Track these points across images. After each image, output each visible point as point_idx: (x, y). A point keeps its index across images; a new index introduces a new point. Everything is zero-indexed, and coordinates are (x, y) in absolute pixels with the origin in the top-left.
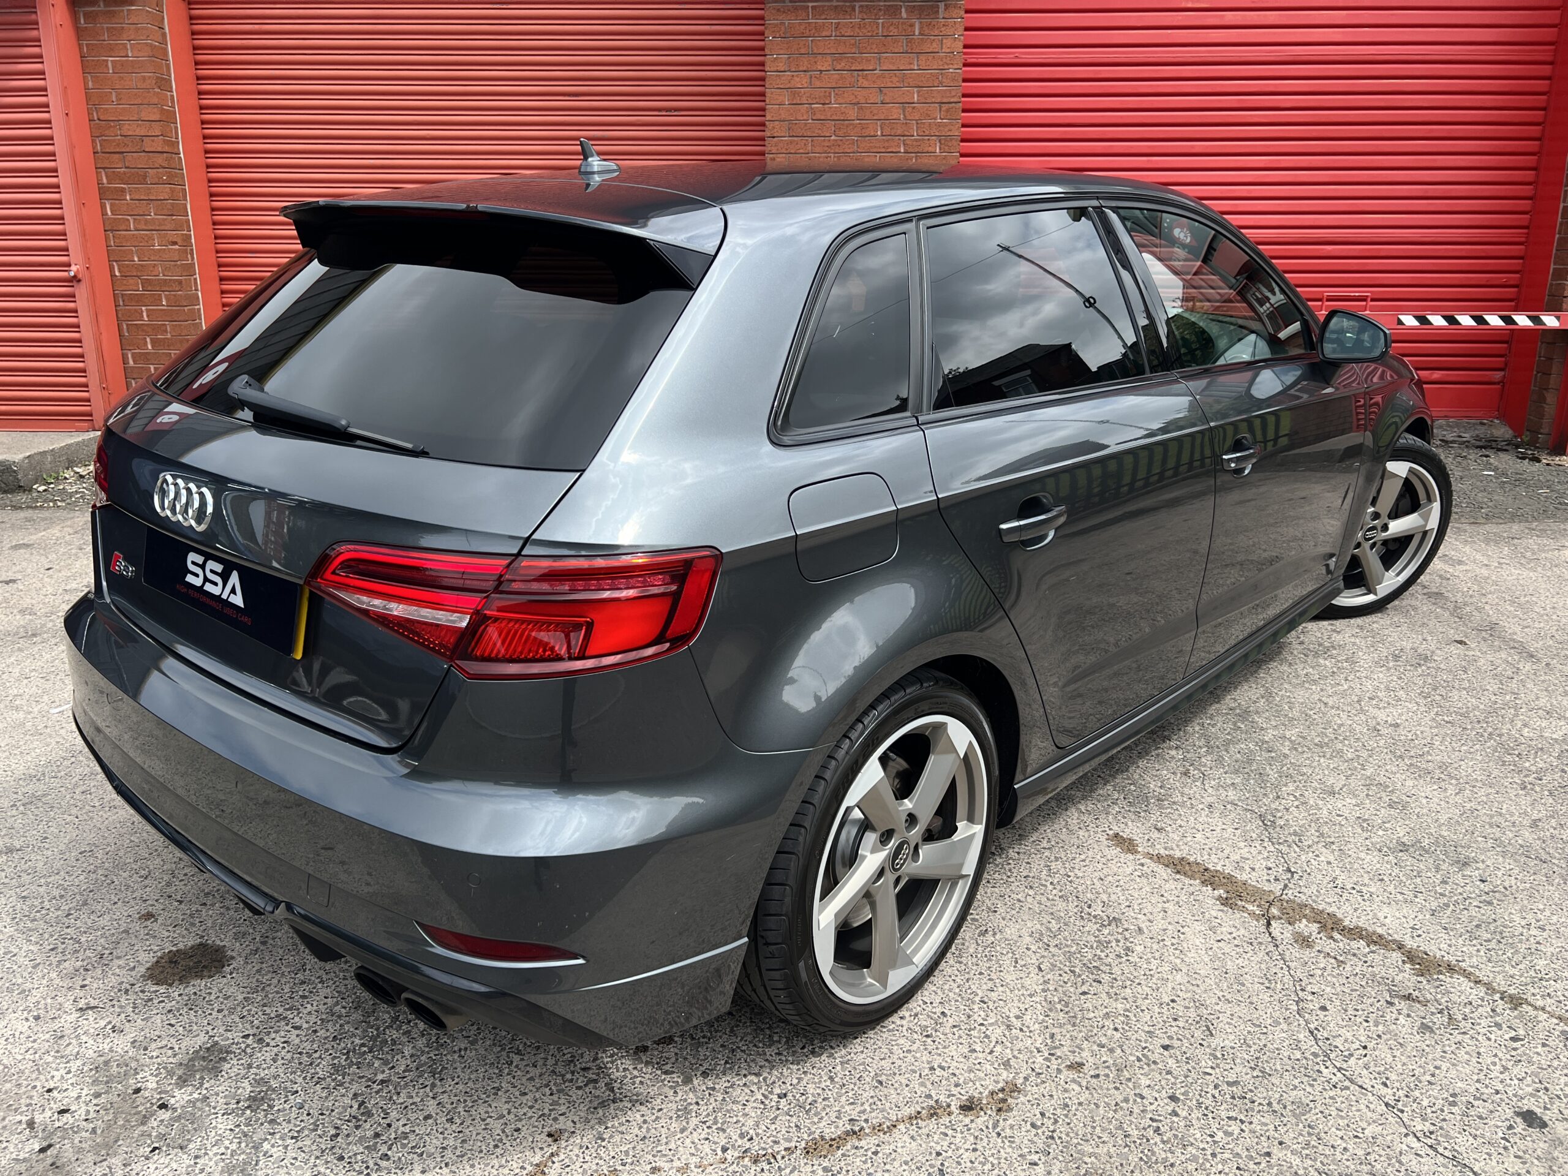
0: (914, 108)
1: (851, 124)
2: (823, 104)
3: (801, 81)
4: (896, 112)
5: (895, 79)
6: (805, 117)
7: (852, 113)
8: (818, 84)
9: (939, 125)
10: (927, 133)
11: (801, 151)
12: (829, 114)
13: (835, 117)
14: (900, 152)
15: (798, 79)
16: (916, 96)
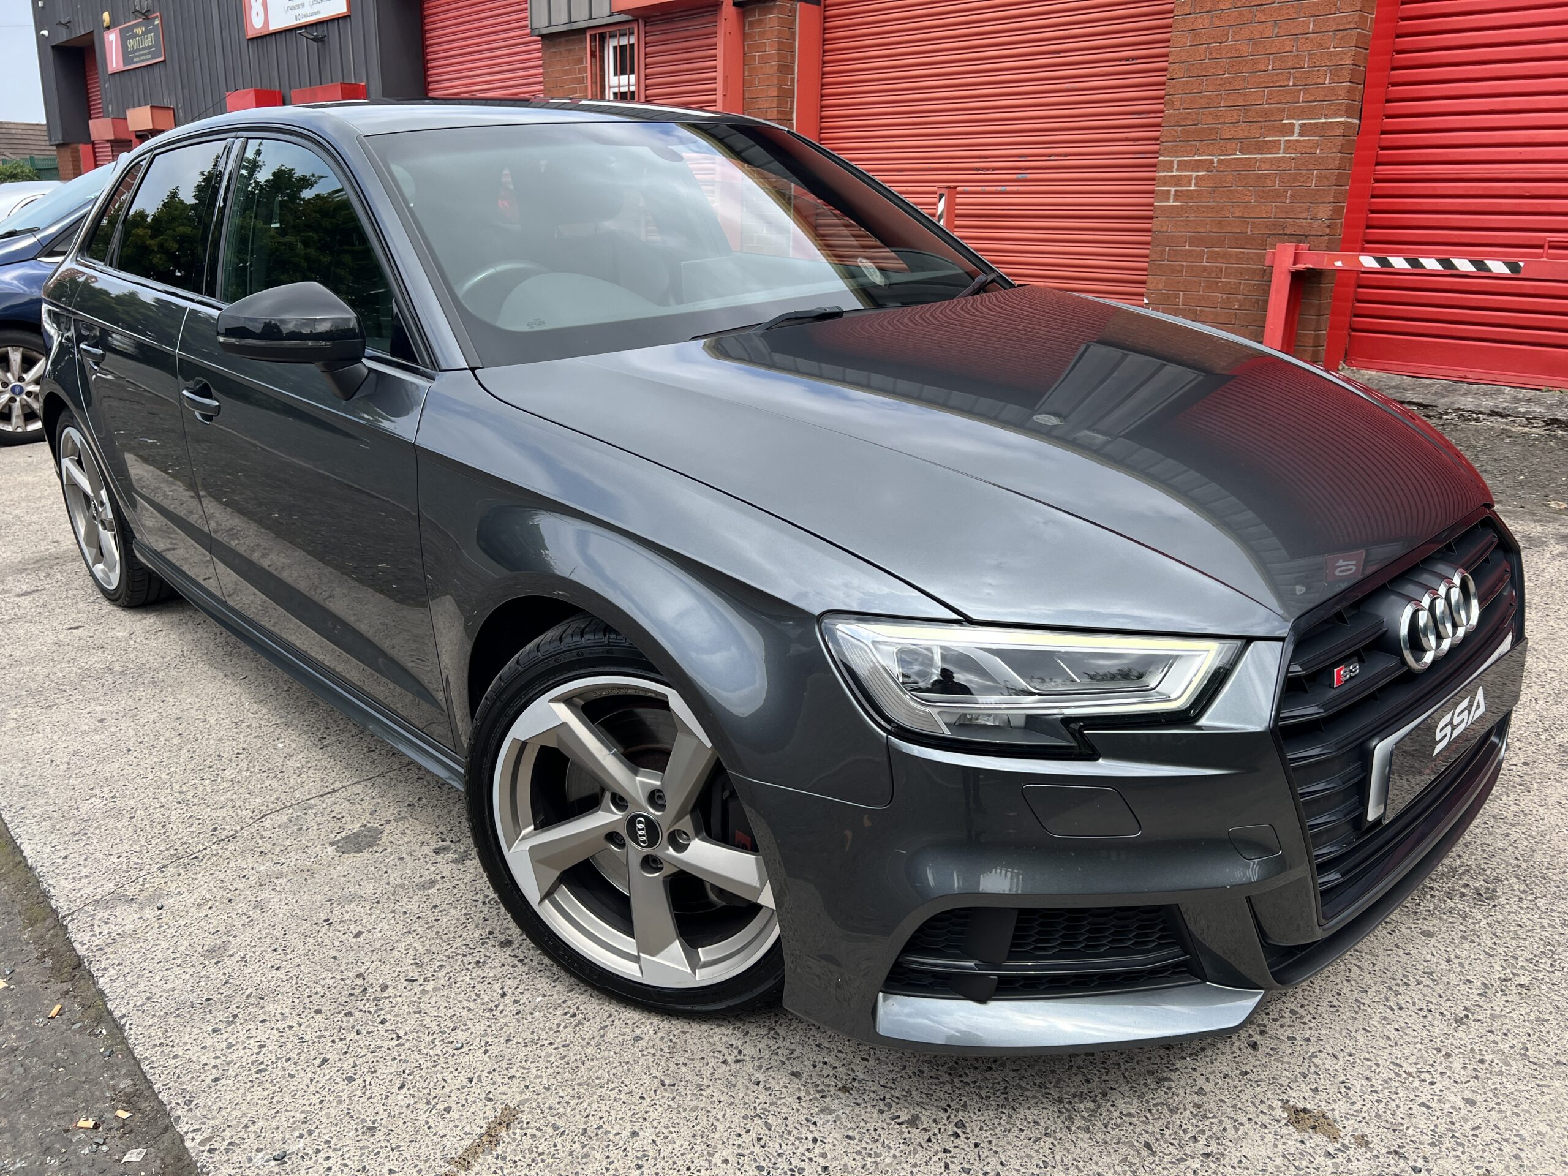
0: (1307, 39)
1: (1243, 61)
2: (1221, 43)
3: (1203, 22)
4: (1288, 44)
5: (1292, 11)
6: (1202, 58)
7: (1246, 49)
8: (1218, 23)
9: (1331, 54)
10: (1318, 63)
11: (1195, 91)
12: (1224, 53)
13: (1229, 55)
14: (1288, 86)
15: (1199, 21)
16: (1311, 26)
